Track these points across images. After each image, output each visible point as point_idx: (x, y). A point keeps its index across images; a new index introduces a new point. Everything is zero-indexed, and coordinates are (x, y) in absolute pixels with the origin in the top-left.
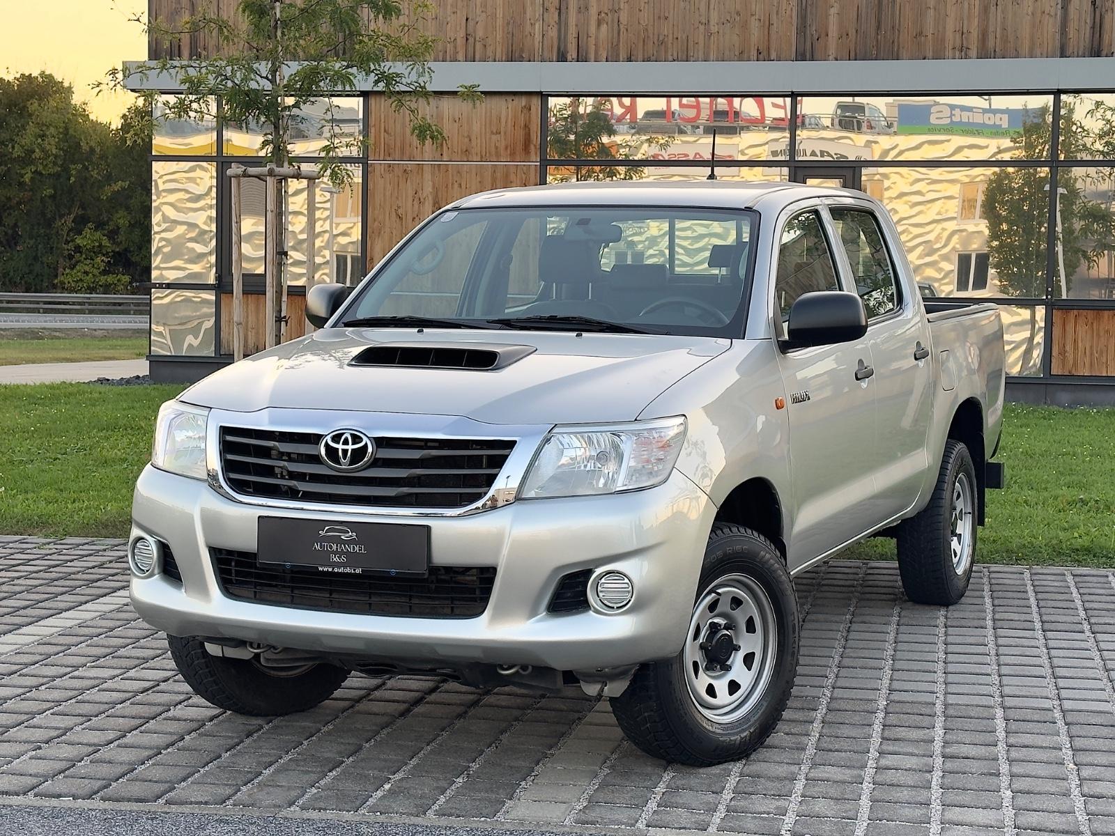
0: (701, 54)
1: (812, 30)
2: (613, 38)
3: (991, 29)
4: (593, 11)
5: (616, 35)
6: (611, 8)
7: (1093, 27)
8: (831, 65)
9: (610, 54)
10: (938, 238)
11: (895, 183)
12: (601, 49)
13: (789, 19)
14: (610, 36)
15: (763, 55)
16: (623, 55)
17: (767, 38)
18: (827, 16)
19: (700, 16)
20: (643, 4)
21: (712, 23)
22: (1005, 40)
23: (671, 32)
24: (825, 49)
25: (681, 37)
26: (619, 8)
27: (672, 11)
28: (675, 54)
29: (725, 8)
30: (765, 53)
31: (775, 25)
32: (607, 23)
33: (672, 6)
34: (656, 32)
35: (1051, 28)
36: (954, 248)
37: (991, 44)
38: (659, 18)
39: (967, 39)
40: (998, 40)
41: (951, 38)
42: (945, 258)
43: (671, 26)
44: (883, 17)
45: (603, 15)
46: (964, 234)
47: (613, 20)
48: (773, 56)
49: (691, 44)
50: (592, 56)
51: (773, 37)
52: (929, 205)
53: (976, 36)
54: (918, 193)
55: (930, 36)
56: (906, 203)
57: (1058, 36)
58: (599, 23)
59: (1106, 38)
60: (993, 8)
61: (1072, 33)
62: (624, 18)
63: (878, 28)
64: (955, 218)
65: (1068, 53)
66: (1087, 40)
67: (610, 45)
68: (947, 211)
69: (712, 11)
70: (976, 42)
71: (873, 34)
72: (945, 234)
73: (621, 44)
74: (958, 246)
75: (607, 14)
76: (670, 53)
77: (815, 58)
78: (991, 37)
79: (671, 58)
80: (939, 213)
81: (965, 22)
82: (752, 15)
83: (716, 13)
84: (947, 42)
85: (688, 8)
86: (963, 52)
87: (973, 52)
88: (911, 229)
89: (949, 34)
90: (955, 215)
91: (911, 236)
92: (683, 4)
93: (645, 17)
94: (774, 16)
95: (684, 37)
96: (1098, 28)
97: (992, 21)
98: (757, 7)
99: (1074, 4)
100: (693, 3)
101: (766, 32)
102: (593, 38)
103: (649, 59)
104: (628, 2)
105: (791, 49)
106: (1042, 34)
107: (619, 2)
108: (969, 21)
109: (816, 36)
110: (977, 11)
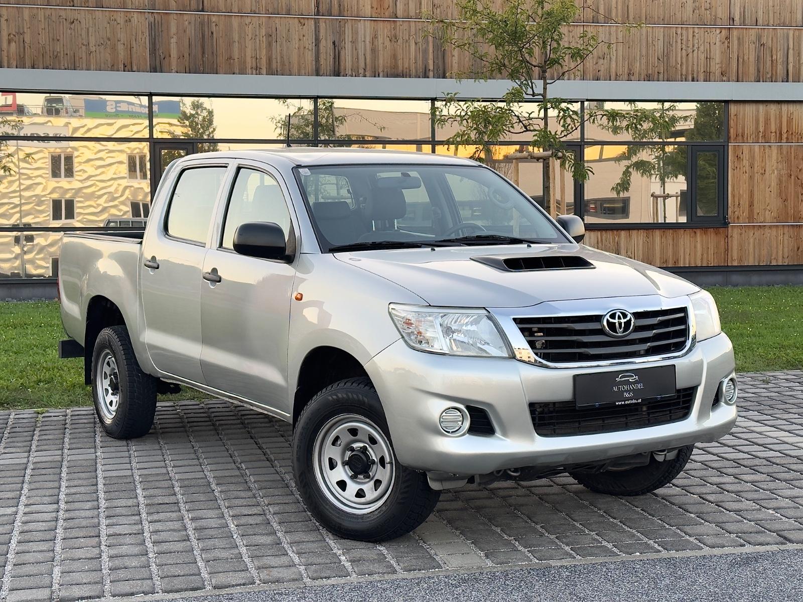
0: (84, 65)
1: (160, 52)
2: (19, 52)
3: (274, 57)
4: (5, 33)
5: (22, 50)
6: (17, 31)
7: (334, 58)
8: (173, 76)
9: (18, 63)
10: (116, 190)
11: (83, 153)
12: (12, 59)
13: (144, 45)
14: (18, 50)
16: (28, 63)
17: (129, 57)
18: (169, 44)
19: (82, 39)
20: (40, 30)
21: (91, 45)
22: (283, 64)
23: (62, 50)
24: (169, 65)
25: (70, 53)
26: (24, 32)
27: (62, 36)
28: (66, 65)
29: (99, 35)
30: (129, 67)
31: (135, 48)
32: (15, 42)
33: (62, 32)
34: (51, 49)
35: (310, 57)
36: (127, 198)
37: (274, 66)
38: (53, 39)
39: (259, 62)
40: (279, 64)
41: (250, 62)
42: (123, 203)
43: (62, 45)
44: (206, 47)
45: (12, 36)
46: (132, 188)
47: (19, 39)
48: (135, 68)
49: (77, 58)
50: (6, 64)
51: (134, 56)
52: (108, 168)
53: (265, 61)
54: (101, 159)
55: (236, 60)
56: (92, 166)
57: (314, 63)
58: (9, 42)
59: (342, 64)
60: (274, 44)
61: (322, 61)
62: (28, 38)
63: (203, 53)
64: (126, 178)
65: (321, 73)
66: (331, 66)
67: (18, 57)
68: (120, 172)
69: (90, 37)
70: (265, 64)
71: (200, 56)
72: (121, 189)
73: (26, 57)
74: (129, 196)
75: (15, 36)
76: (62, 64)
77: (163, 71)
78: (274, 61)
79: (63, 67)
80: (115, 174)
81: (258, 52)
82: (118, 41)
83: (93, 39)
84: (247, 63)
85: (73, 33)
86: (257, 70)
87: (264, 71)
88: (98, 183)
89: (249, 59)
90: (126, 176)
91: (98, 188)
92: (69, 31)
93: (43, 39)
94: (134, 42)
95: (72, 52)
96: (337, 58)
97: (274, 52)
98: (122, 36)
99: (323, 44)
100: (76, 31)
101: (129, 52)
102: (6, 52)
103: (47, 68)
104: (29, 28)
105: (146, 64)
106: (305, 61)
107: (23, 28)
108: (260, 51)
109: (162, 57)
110: (264, 45)
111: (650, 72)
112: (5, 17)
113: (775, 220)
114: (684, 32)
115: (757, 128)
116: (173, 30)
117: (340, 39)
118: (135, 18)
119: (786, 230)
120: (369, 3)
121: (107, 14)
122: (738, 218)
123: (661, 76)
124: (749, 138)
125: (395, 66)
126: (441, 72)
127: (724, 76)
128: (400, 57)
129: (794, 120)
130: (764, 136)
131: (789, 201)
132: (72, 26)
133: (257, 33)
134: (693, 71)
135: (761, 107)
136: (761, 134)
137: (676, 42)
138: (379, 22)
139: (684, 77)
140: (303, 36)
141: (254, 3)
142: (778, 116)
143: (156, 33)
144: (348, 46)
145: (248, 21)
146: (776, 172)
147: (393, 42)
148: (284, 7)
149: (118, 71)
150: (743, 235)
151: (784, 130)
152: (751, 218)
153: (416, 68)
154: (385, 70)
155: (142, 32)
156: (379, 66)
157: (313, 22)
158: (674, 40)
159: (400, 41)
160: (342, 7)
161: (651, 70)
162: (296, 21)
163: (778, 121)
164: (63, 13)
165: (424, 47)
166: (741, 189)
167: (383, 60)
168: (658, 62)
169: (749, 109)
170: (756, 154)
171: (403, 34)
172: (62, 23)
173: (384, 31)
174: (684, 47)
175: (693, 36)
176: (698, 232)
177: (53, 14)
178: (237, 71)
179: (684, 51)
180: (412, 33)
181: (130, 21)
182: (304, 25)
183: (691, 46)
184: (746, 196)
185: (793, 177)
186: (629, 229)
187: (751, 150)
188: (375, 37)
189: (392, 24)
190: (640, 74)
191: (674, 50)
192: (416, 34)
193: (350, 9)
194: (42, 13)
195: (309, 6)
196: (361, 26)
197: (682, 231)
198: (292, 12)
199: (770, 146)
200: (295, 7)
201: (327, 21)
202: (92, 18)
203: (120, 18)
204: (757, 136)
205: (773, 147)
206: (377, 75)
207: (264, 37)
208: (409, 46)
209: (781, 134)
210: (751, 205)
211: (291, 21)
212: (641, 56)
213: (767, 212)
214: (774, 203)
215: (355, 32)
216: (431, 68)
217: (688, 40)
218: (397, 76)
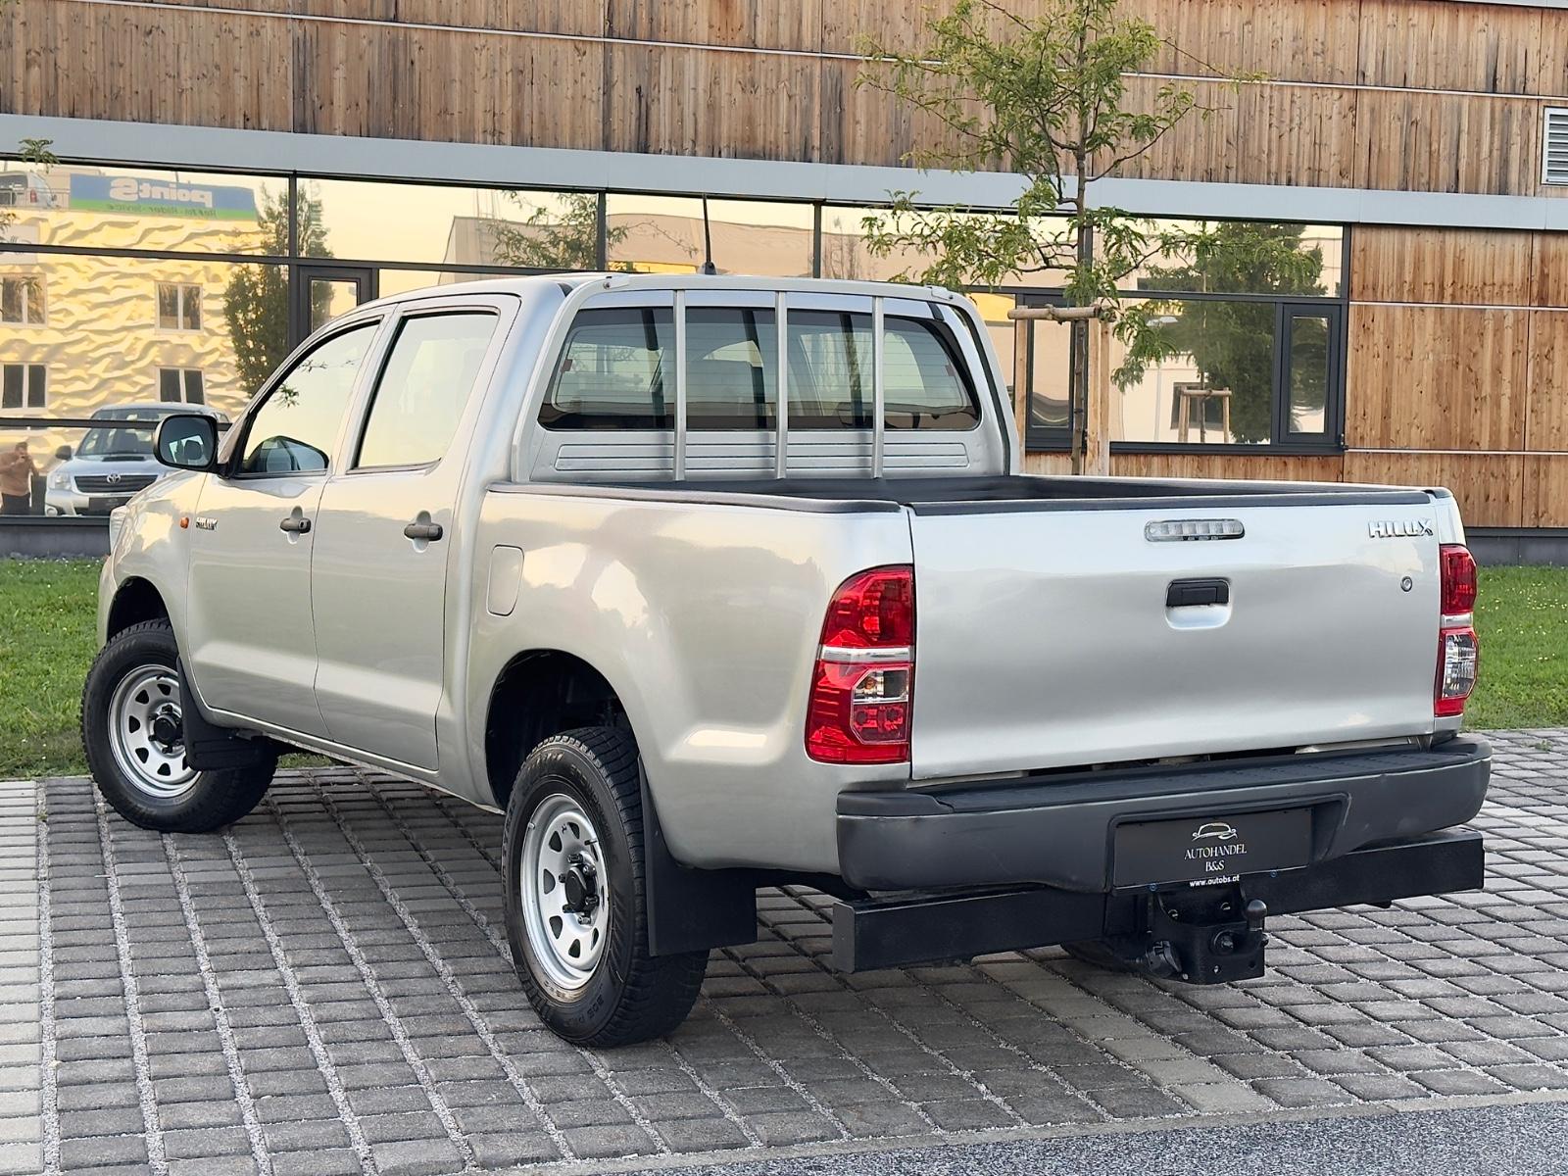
0: (170, 114)
1: (314, 95)
2: (47, 85)
3: (527, 111)
4: (19, 48)
5: (52, 81)
6: (44, 45)
7: (639, 118)
8: (338, 140)
9: (44, 106)
12: (32, 98)
13: (284, 80)
14: (44, 82)
15: (252, 122)
16: (63, 107)
17: (255, 101)
18: (331, 79)
19: (167, 66)
20: (88, 44)
21: (183, 76)
22: (543, 127)
23: (128, 84)
24: (331, 120)
25: (143, 91)
26: (56, 48)
27: (128, 57)
28: (135, 113)
29: (199, 59)
30: (253, 121)
31: (266, 87)
32: (40, 66)
33: (128, 50)
34: (107, 82)
35: (593, 115)
37: (527, 130)
38: (112, 64)
39: (499, 121)
40: (535, 126)
41: (481, 120)
43: (128, 77)
44: (400, 88)
45: (33, 54)
47: (47, 62)
48: (265, 124)
49: (156, 101)
50: (20, 107)
51: (264, 100)
53: (509, 117)
55: (456, 115)
57: (601, 126)
58: (28, 65)
59: (653, 130)
60: (528, 88)
61: (616, 125)
62: (63, 60)
63: (395, 99)
65: (614, 145)
66: (633, 134)
67: (44, 95)
69: (182, 62)
70: (510, 125)
71: (388, 105)
73: (60, 95)
75: (39, 54)
76: (128, 111)
77: (318, 130)
78: (527, 121)
79: (129, 117)
81: (497, 102)
82: (236, 70)
83: (188, 65)
84: (476, 122)
85: (150, 54)
86: (495, 136)
87: (507, 138)
89: (479, 115)
92: (142, 49)
93: (92, 61)
94: (265, 75)
95: (147, 92)
96: (644, 120)
97: (527, 102)
98: (241, 61)
99: (618, 91)
100: (156, 48)
101: (255, 94)
102: (21, 82)
103: (99, 117)
104: (67, 39)
105: (287, 117)
106: (584, 122)
107: (55, 39)
108: (501, 100)
109: (318, 104)
110: (509, 89)
111: (1213, 165)
112: (22, 19)
113: (1427, 445)
114: (1275, 94)
115: (1400, 275)
116: (339, 54)
117: (649, 83)
118: (269, 29)
119: (1447, 462)
120: (706, 17)
121: (216, 18)
122: (1362, 438)
123: (1232, 174)
124: (1385, 292)
125: (751, 139)
126: (834, 152)
127: (1345, 177)
128: (760, 120)
129: (1466, 263)
130: (1412, 291)
131: (1453, 408)
132: (149, 40)
133: (497, 66)
134: (1289, 166)
135: (1409, 236)
136: (1407, 287)
137: (1261, 111)
138: (723, 54)
139: (1273, 177)
140: (582, 75)
141: (492, 10)
142: (1437, 255)
143: (307, 60)
144: (665, 96)
145: (479, 42)
146: (1431, 357)
147: (748, 94)
148: (547, 20)
149: (234, 127)
150: (1370, 471)
151: (1448, 281)
152: (1385, 439)
153: (788, 142)
154: (732, 145)
155: (281, 57)
156: (720, 137)
157: (600, 49)
158: (1258, 109)
159: (761, 91)
160: (655, 23)
161: (1214, 163)
162: (570, 46)
163: (1437, 263)
164: (131, 15)
165: (804, 103)
166: (1369, 385)
167: (729, 127)
168: (1228, 149)
169: (1387, 239)
170: (1397, 322)
171: (766, 77)
172: (128, 34)
173: (731, 70)
174: (1274, 121)
175: (1292, 102)
176: (1291, 461)
177: (113, 15)
178: (458, 137)
179: (1274, 129)
180: (783, 78)
181: (258, 34)
182: (585, 53)
183: (1288, 122)
184: (1377, 399)
185: (1461, 367)
186: (1167, 455)
187: (1388, 315)
188: (715, 82)
189: (748, 58)
190: (1194, 169)
191: (1257, 127)
192: (789, 79)
193: (669, 28)
194: (93, 13)
195: (594, 19)
196: (689, 60)
197: (1263, 459)
198: (562, 30)
199: (1422, 309)
200: (568, 21)
201: (627, 49)
202: (187, 26)
203: (241, 28)
204: (1400, 290)
205: (1427, 311)
206: (716, 153)
207: (510, 75)
208: (777, 100)
209: (1442, 288)
210: (1386, 416)
211: (560, 47)
212: (1198, 135)
213: (1414, 429)
214: (1427, 413)
215: (679, 71)
216: (817, 143)
217: (1282, 110)
218: (753, 156)
